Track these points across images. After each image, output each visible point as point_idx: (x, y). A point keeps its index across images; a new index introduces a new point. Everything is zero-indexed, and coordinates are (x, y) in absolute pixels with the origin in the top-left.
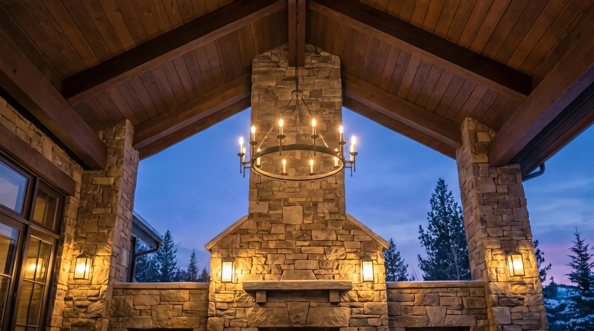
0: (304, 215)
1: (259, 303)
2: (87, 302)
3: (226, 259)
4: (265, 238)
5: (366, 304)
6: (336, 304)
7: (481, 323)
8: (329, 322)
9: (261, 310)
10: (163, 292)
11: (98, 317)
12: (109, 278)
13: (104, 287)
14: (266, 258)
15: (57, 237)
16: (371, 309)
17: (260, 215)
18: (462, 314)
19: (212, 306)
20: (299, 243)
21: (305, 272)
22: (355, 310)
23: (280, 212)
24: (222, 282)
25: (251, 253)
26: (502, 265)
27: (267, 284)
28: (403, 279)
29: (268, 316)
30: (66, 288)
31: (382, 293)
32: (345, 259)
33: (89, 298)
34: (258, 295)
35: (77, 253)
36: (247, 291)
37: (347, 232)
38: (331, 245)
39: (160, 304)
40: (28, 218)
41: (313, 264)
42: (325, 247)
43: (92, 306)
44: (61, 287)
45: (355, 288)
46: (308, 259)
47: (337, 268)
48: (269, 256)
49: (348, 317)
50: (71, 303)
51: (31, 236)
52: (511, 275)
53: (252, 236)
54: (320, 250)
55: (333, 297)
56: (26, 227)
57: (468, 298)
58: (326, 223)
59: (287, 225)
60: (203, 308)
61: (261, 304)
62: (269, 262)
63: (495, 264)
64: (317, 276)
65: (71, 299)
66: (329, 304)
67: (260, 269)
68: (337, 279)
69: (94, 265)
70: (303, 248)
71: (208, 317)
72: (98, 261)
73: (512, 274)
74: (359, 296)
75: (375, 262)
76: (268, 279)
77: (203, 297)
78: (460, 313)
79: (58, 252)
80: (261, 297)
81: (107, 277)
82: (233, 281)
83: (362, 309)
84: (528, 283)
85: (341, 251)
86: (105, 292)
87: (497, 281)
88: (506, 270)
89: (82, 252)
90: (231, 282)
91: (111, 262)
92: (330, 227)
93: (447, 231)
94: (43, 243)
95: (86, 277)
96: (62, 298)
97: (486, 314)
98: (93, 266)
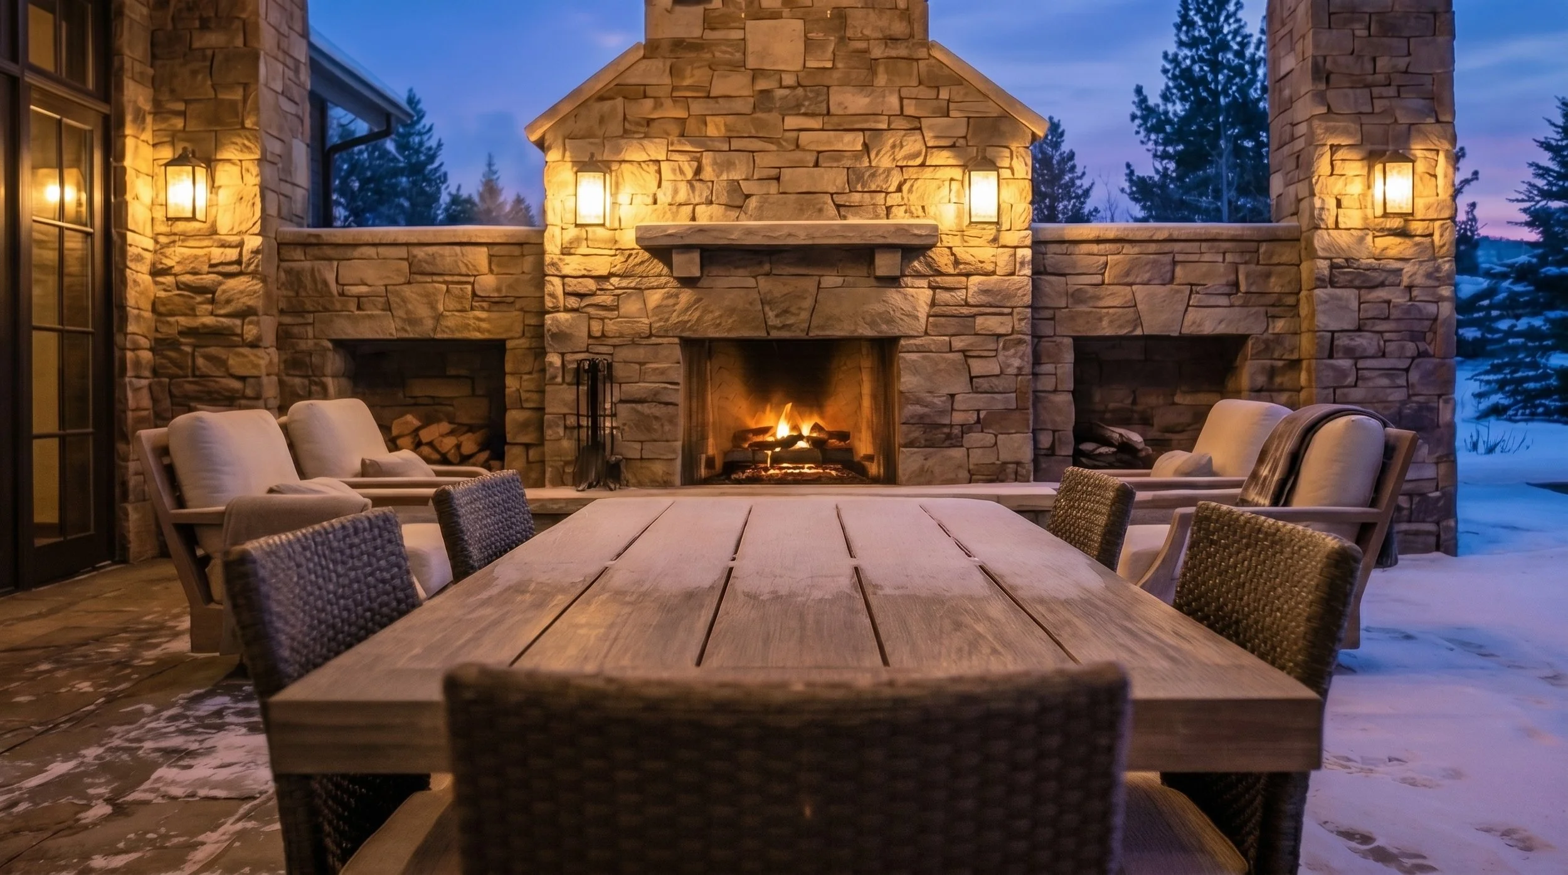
0: (809, 44)
1: (679, 279)
2: (209, 279)
3: (585, 165)
4: (697, 108)
5: (975, 280)
6: (893, 281)
7: (1280, 325)
8: (872, 324)
9: (686, 296)
10: (420, 253)
11: (245, 314)
12: (261, 217)
13: (254, 242)
14: (699, 161)
15: (104, 109)
16: (986, 292)
17: (678, 44)
18: (1231, 306)
19: (555, 285)
20: (791, 122)
21: (808, 200)
22: (943, 296)
23: (736, 35)
24: (577, 225)
25: (656, 149)
26: (1356, 188)
27: (702, 230)
28: (1078, 217)
29: (706, 311)
30: (149, 244)
31: (1021, 252)
32: (923, 165)
33: (216, 269)
34: (677, 258)
35: (167, 153)
36: (647, 249)
37: (932, 94)
38: (885, 126)
39: (409, 283)
40: (14, 57)
41: (832, 179)
42: (868, 133)
43: (223, 287)
44: (140, 241)
45: (948, 241)
46: (816, 165)
47: (899, 189)
48: (707, 159)
49: (923, 310)
50: (168, 280)
51: (32, 107)
52: (1376, 215)
53: (658, 104)
54: (853, 142)
55: (885, 264)
56: (14, 82)
57: (1252, 267)
58: (872, 66)
59: (757, 74)
60: (528, 291)
61: (687, 282)
62: (708, 173)
63: (1337, 186)
64: (842, 210)
65: (166, 271)
66: (872, 282)
67: (683, 194)
68: (900, 218)
69: (216, 184)
70: (804, 136)
71: (544, 312)
72: (226, 174)
73: (1379, 211)
74: (957, 262)
75: (1005, 173)
76: (706, 216)
77: (528, 263)
78: (1224, 301)
79: (113, 152)
80: (688, 263)
81: (258, 214)
82: (608, 224)
83: (961, 294)
84: (1418, 233)
85: (913, 144)
86: (256, 252)
87: (1337, 227)
88: (1363, 201)
89: (179, 151)
90: (603, 225)
91: (261, 174)
92: (881, 79)
93: (1215, 94)
94: (69, 126)
95: (200, 215)
96: (145, 268)
97: (1296, 306)
98: (213, 187)
